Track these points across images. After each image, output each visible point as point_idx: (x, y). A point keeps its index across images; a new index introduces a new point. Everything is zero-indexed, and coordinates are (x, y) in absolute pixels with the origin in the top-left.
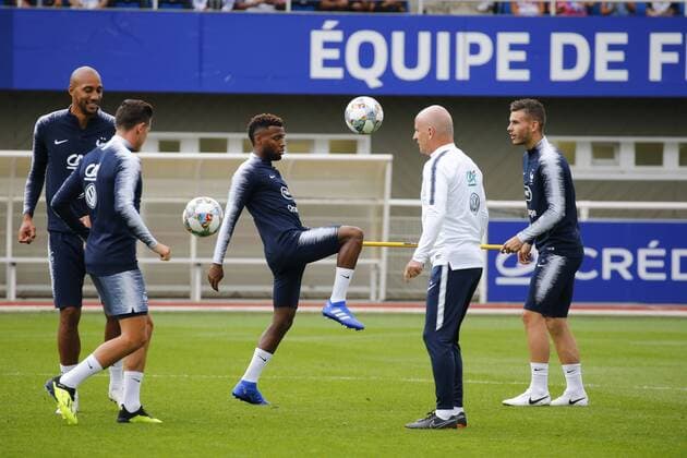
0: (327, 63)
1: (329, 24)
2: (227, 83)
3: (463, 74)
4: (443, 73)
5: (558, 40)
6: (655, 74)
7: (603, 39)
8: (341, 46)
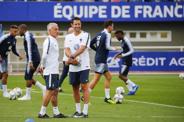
0: (58, 14)
1: (59, 4)
2: (34, 19)
3: (91, 16)
4: (86, 16)
5: (113, 8)
6: (136, 16)
7: (124, 7)
8: (61, 9)
